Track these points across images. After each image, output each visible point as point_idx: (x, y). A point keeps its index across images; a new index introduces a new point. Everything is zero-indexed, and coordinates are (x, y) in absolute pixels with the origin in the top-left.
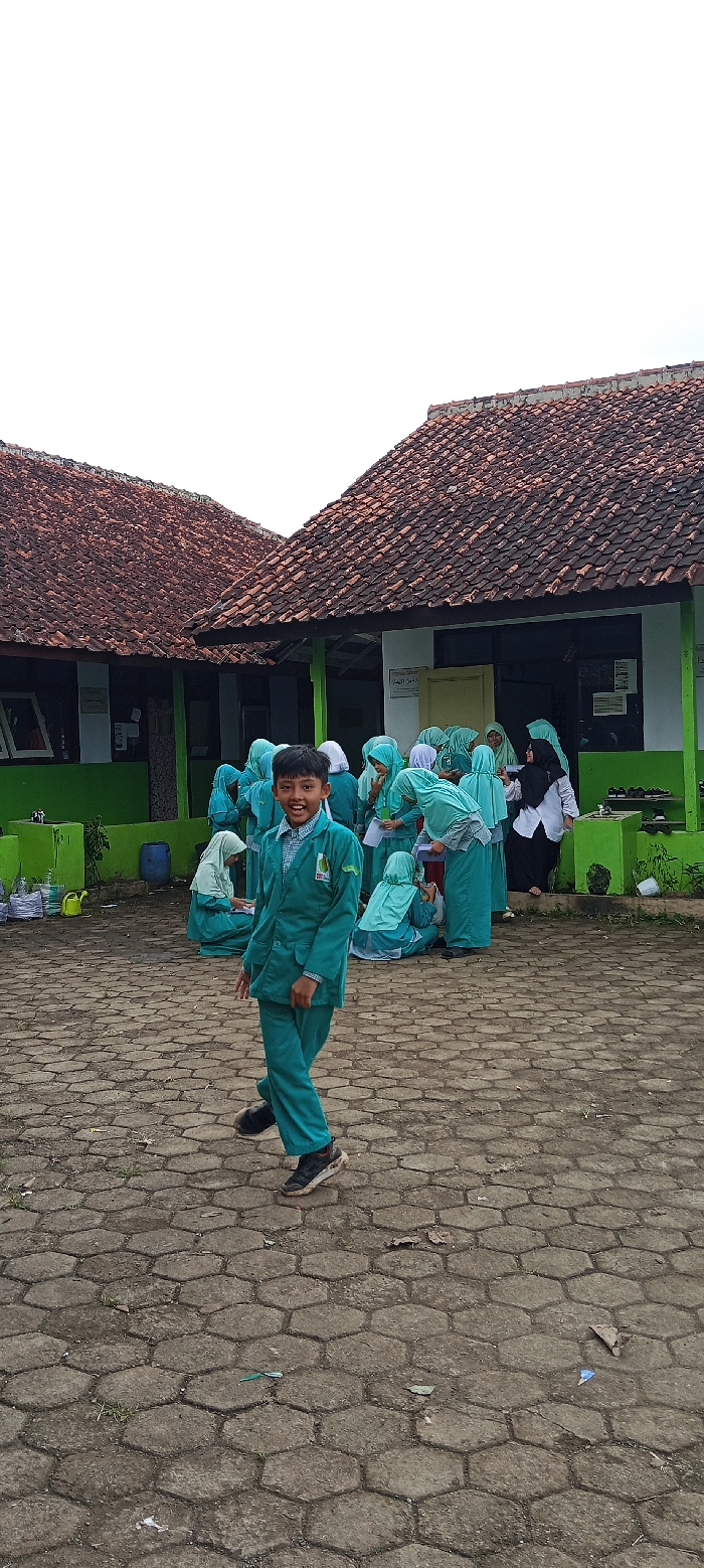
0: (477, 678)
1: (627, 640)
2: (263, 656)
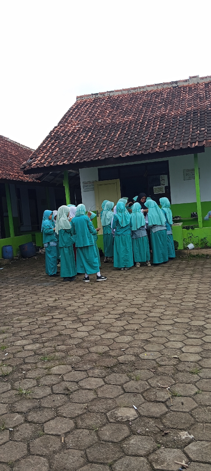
0: (114, 184)
1: (164, 169)
2: (37, 179)
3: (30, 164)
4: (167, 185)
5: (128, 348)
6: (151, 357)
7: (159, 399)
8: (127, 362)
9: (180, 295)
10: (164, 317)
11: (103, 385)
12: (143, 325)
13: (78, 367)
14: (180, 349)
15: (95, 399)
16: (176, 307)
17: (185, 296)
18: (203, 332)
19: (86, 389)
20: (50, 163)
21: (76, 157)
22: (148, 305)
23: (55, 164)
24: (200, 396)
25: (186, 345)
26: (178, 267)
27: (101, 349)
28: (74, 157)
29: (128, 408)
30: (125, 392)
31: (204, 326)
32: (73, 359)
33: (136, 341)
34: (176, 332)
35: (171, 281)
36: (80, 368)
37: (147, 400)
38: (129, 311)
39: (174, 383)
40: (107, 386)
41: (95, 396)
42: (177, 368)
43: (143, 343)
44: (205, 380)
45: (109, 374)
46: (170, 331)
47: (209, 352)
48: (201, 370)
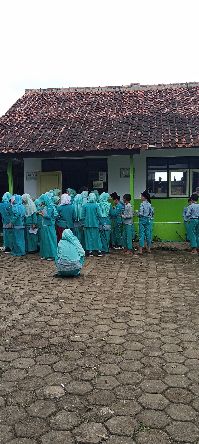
0: (56, 175)
1: (103, 166)
4: (105, 181)
5: (60, 330)
6: (80, 340)
7: (85, 378)
8: (58, 344)
9: (110, 283)
10: (95, 303)
11: (34, 365)
12: (75, 309)
13: (11, 348)
14: (107, 332)
15: (26, 377)
16: (106, 294)
17: (114, 284)
18: (128, 317)
19: (17, 368)
21: (21, 147)
22: (81, 291)
24: (122, 376)
25: (112, 328)
26: (110, 257)
27: (34, 331)
28: (20, 147)
29: (57, 386)
30: (55, 372)
31: (130, 312)
32: (7, 340)
33: (67, 324)
34: (105, 317)
35: (103, 270)
36: (13, 348)
37: (74, 379)
38: (62, 296)
39: (99, 363)
40: (37, 365)
41: (26, 375)
42: (103, 349)
43: (74, 326)
44: (128, 361)
45: (41, 354)
46: (99, 315)
47: (132, 335)
48: (124, 352)
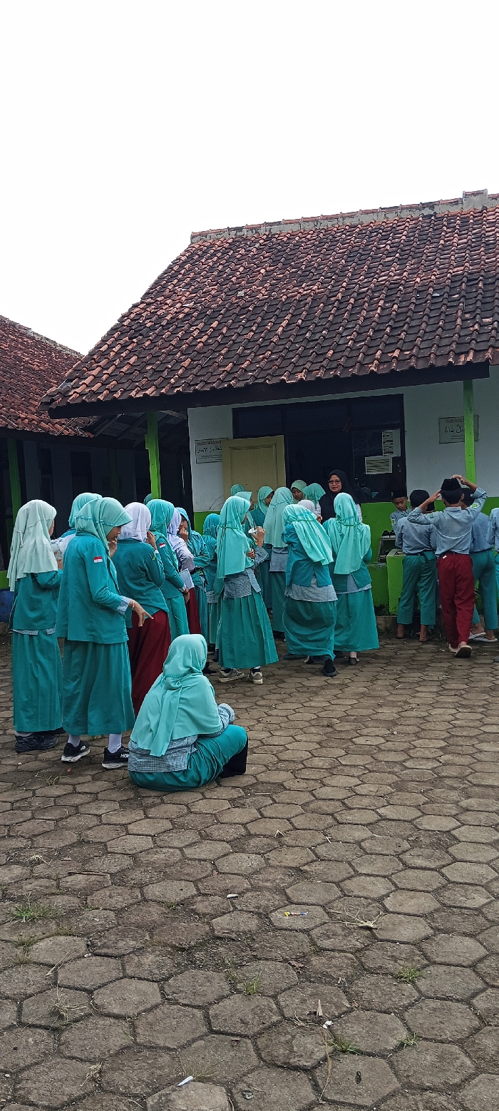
0: (270, 447)
1: (393, 414)
2: (85, 429)
3: (65, 395)
4: (397, 454)
5: (248, 890)
6: (300, 924)
7: (297, 1059)
8: (234, 936)
9: (406, 739)
10: (355, 802)
11: (157, 1006)
12: (298, 822)
13: (104, 946)
14: (380, 900)
15: (128, 1047)
16: (389, 773)
17: (417, 743)
18: (447, 852)
19: (109, 1015)
20: (112, 392)
21: (177, 381)
22: (320, 764)
23: (125, 397)
24: (409, 1056)
25: (397, 888)
26: (413, 661)
27: (175, 891)
28: (172, 381)
29: (210, 1085)
30: (212, 1032)
31: (454, 832)
32: (96, 918)
33: (270, 870)
34: (379, 849)
35: (389, 699)
36: (108, 947)
37: (264, 1061)
38: (268, 780)
39: (345, 1009)
40: (166, 1008)
41: (128, 1040)
42: (363, 960)
43: (287, 878)
44: (432, 1004)
45: (181, 969)
46: (363, 844)
47: (453, 913)
48: (424, 971)
